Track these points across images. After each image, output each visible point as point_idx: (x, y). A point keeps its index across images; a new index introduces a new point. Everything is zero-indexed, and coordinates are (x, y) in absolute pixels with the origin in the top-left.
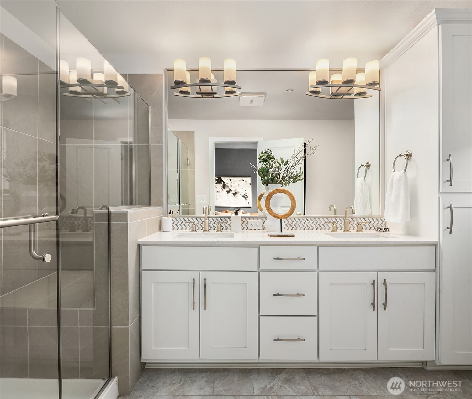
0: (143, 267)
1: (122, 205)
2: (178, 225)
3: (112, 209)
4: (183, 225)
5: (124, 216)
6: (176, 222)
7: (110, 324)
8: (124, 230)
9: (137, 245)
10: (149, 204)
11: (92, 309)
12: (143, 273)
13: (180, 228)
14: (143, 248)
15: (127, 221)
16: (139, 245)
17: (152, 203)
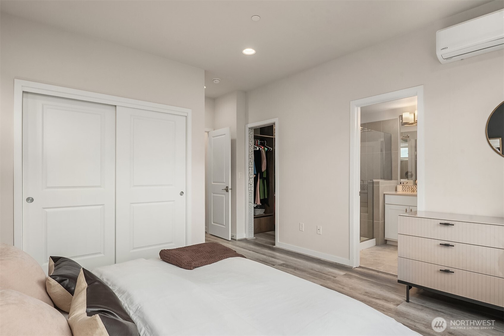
0: (386, 203)
1: (381, 179)
2: (406, 189)
3: (375, 180)
4: (408, 189)
5: (378, 183)
6: (405, 188)
7: (373, 220)
8: (378, 188)
9: (383, 194)
10: (391, 179)
11: (367, 214)
12: (386, 205)
13: (407, 191)
14: (386, 196)
15: (379, 184)
16: (384, 194)
17: (393, 179)
